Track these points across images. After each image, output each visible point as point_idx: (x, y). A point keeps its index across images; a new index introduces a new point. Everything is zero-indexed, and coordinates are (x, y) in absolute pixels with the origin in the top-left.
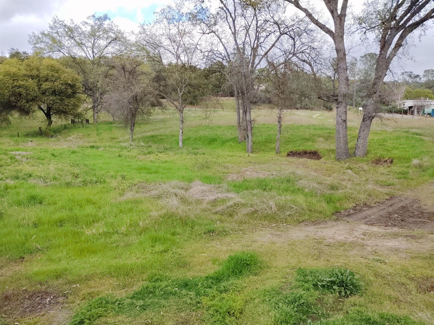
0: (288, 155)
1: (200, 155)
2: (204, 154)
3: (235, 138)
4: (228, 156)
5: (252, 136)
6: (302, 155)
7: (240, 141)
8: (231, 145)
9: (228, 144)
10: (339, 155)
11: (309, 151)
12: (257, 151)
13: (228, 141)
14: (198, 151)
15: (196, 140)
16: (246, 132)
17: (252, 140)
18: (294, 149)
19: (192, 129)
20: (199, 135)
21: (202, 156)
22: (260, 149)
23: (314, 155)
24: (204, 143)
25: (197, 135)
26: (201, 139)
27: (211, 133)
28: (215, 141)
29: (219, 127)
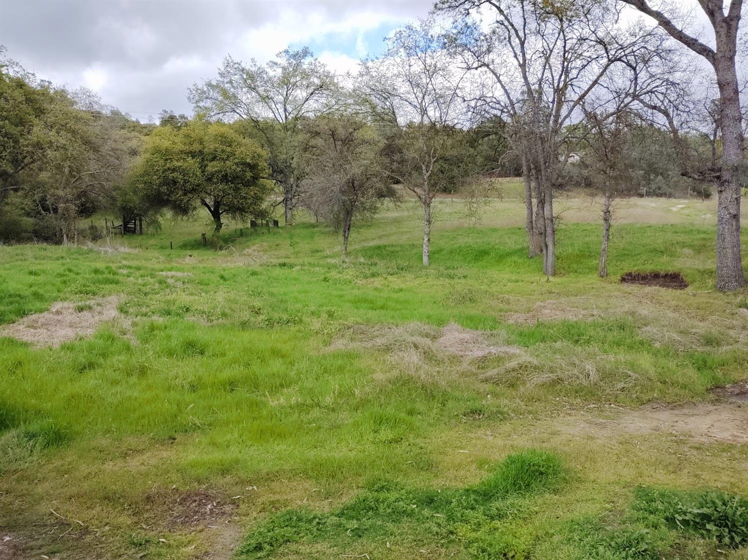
0: (623, 280)
1: (459, 278)
2: (465, 277)
3: (522, 249)
4: (509, 281)
5: (554, 245)
6: (650, 280)
7: (532, 254)
8: (515, 262)
9: (509, 260)
10: (724, 280)
11: (662, 273)
12: (563, 272)
13: (509, 254)
14: (456, 271)
15: (451, 253)
16: (543, 238)
17: (554, 253)
18: (634, 270)
19: (445, 234)
20: (458, 245)
21: (463, 281)
22: (569, 268)
23: (674, 280)
24: (466, 259)
25: (454, 244)
26: (461, 250)
27: (479, 240)
28: (485, 254)
29: (494, 230)
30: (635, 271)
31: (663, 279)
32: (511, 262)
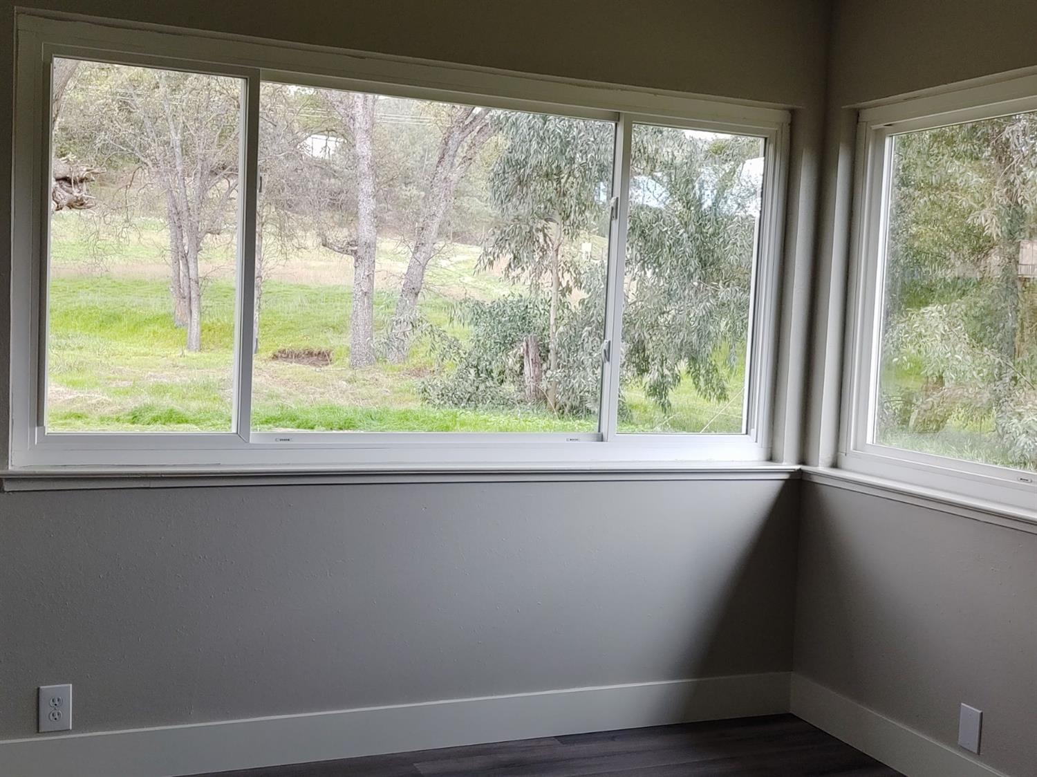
0: (275, 357)
1: (73, 349)
2: (80, 348)
3: (165, 316)
4: (135, 354)
5: (201, 313)
6: (303, 358)
7: (177, 323)
8: (154, 332)
9: (147, 329)
10: (356, 358)
11: (316, 351)
12: (212, 346)
13: (148, 322)
14: (69, 342)
15: (66, 315)
16: (187, 303)
17: (200, 323)
18: (288, 346)
19: (60, 284)
20: (77, 305)
21: (77, 352)
22: (220, 342)
23: (321, 357)
24: (87, 325)
25: (71, 303)
26: (80, 313)
27: (109, 298)
28: (115, 319)
29: (139, 283)
30: (291, 348)
31: (316, 357)
32: (150, 332)
